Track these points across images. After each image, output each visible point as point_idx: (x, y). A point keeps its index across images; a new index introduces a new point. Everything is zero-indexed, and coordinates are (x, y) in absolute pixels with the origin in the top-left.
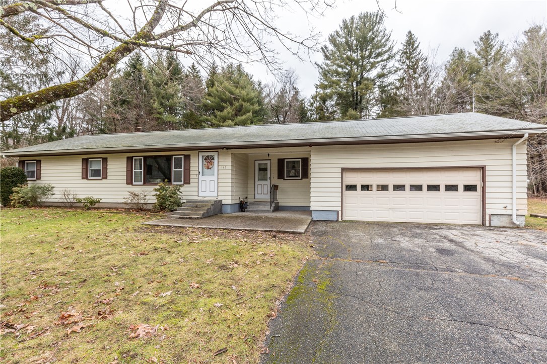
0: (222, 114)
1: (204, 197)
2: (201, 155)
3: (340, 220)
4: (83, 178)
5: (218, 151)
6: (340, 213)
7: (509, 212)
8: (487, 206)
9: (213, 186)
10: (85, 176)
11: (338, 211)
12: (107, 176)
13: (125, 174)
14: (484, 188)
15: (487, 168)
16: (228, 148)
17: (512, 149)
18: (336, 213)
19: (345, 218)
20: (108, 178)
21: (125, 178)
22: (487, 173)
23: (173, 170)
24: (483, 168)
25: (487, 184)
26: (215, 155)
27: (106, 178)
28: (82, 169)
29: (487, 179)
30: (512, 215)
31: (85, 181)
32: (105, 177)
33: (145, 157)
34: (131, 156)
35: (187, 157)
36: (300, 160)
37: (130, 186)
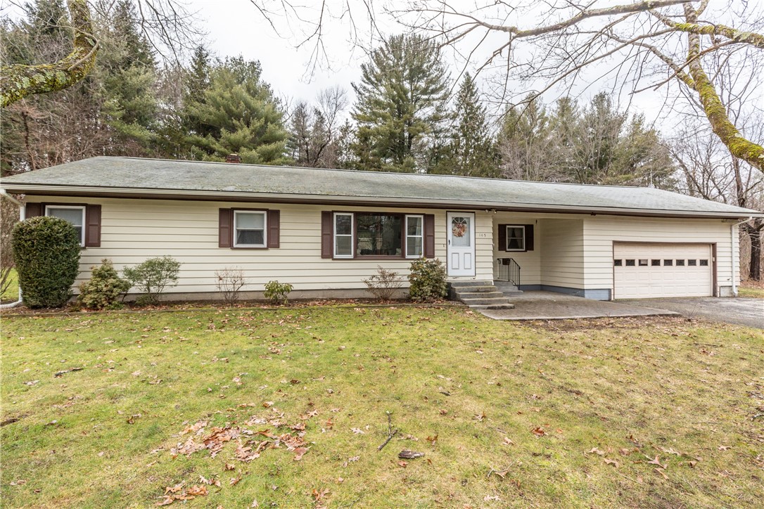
0: (233, 136)
1: (456, 277)
2: (451, 216)
3: (612, 299)
4: (221, 246)
5: (474, 212)
6: (612, 290)
7: (729, 284)
8: (718, 279)
9: (469, 261)
10: (225, 242)
11: (610, 290)
12: (279, 243)
13: (319, 240)
14: (714, 263)
15: (718, 245)
16: (490, 209)
17: (731, 229)
18: (607, 292)
19: (617, 297)
20: (282, 246)
21: (319, 246)
22: (718, 249)
23: (407, 236)
24: (714, 245)
25: (718, 259)
26: (472, 216)
27: (277, 246)
28: (220, 228)
29: (718, 254)
30: (731, 286)
31: (228, 251)
32: (274, 243)
33: (357, 214)
34: (331, 210)
35: (429, 219)
36: (524, 227)
37: (330, 260)
